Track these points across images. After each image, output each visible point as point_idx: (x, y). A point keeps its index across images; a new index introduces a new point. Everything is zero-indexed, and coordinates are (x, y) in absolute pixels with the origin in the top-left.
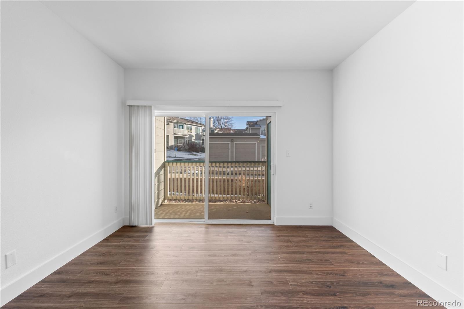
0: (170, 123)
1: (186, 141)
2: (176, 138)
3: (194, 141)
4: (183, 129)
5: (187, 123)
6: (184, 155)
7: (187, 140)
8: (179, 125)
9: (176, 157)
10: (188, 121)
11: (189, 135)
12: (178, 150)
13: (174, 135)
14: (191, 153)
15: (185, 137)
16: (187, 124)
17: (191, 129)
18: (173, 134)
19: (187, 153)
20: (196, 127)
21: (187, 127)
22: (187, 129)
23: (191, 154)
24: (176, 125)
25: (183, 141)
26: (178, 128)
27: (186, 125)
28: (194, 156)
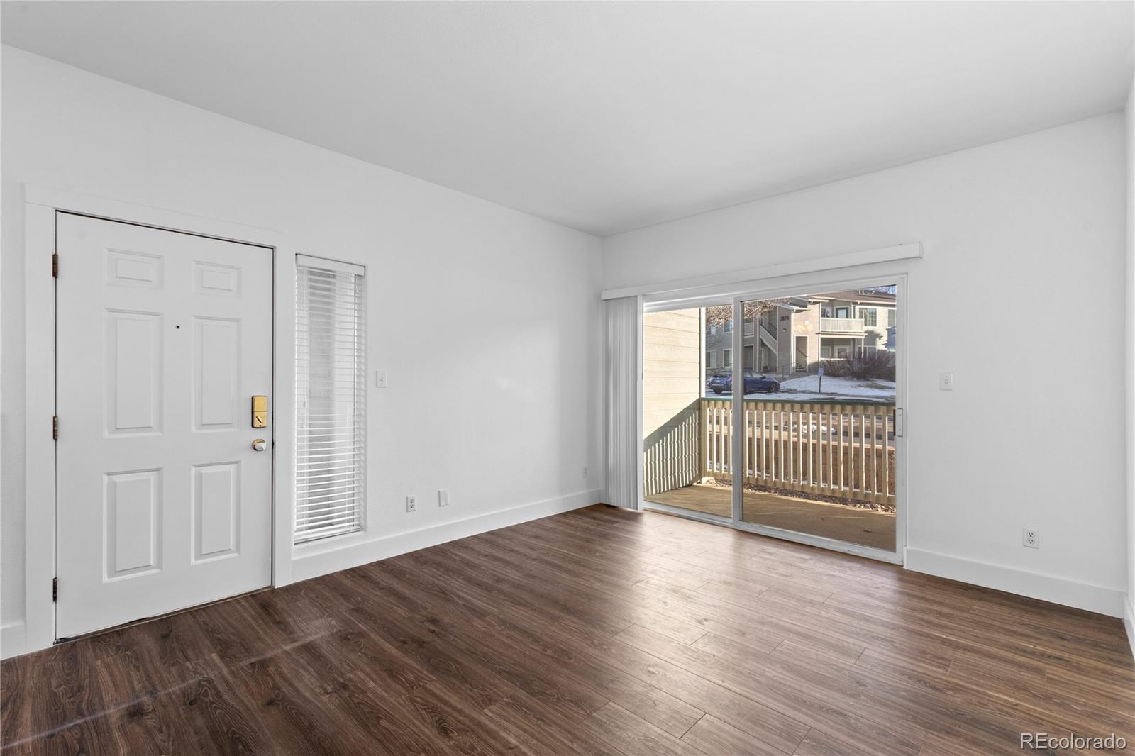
0: (809, 306)
1: (857, 350)
2: (827, 343)
3: (883, 348)
4: (847, 317)
5: (859, 301)
6: (846, 387)
7: (860, 348)
8: (837, 310)
9: (820, 393)
10: (869, 294)
11: (865, 332)
12: (824, 374)
13: (821, 336)
14: (870, 383)
15: (854, 339)
16: (861, 304)
17: (874, 315)
18: (819, 333)
19: (858, 383)
20: (889, 310)
21: (861, 313)
22: (861, 317)
23: (871, 387)
24: (829, 310)
25: (849, 349)
26: (833, 317)
27: (857, 308)
28: (876, 390)
